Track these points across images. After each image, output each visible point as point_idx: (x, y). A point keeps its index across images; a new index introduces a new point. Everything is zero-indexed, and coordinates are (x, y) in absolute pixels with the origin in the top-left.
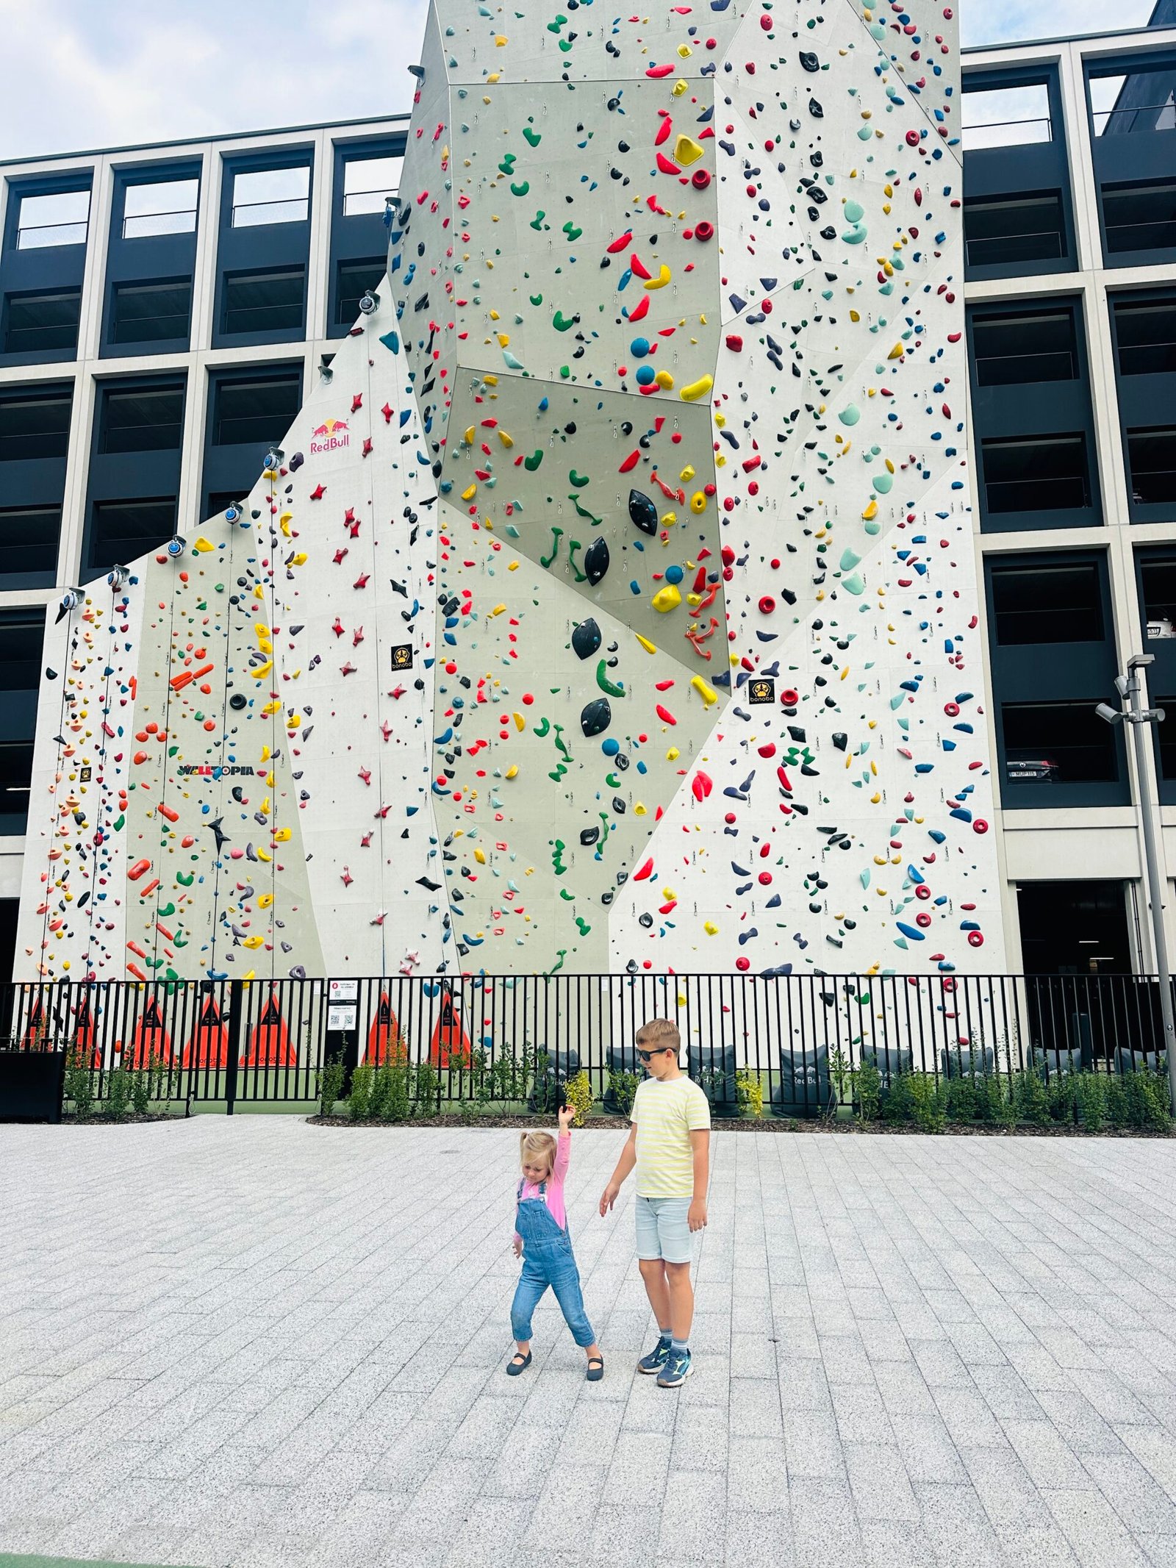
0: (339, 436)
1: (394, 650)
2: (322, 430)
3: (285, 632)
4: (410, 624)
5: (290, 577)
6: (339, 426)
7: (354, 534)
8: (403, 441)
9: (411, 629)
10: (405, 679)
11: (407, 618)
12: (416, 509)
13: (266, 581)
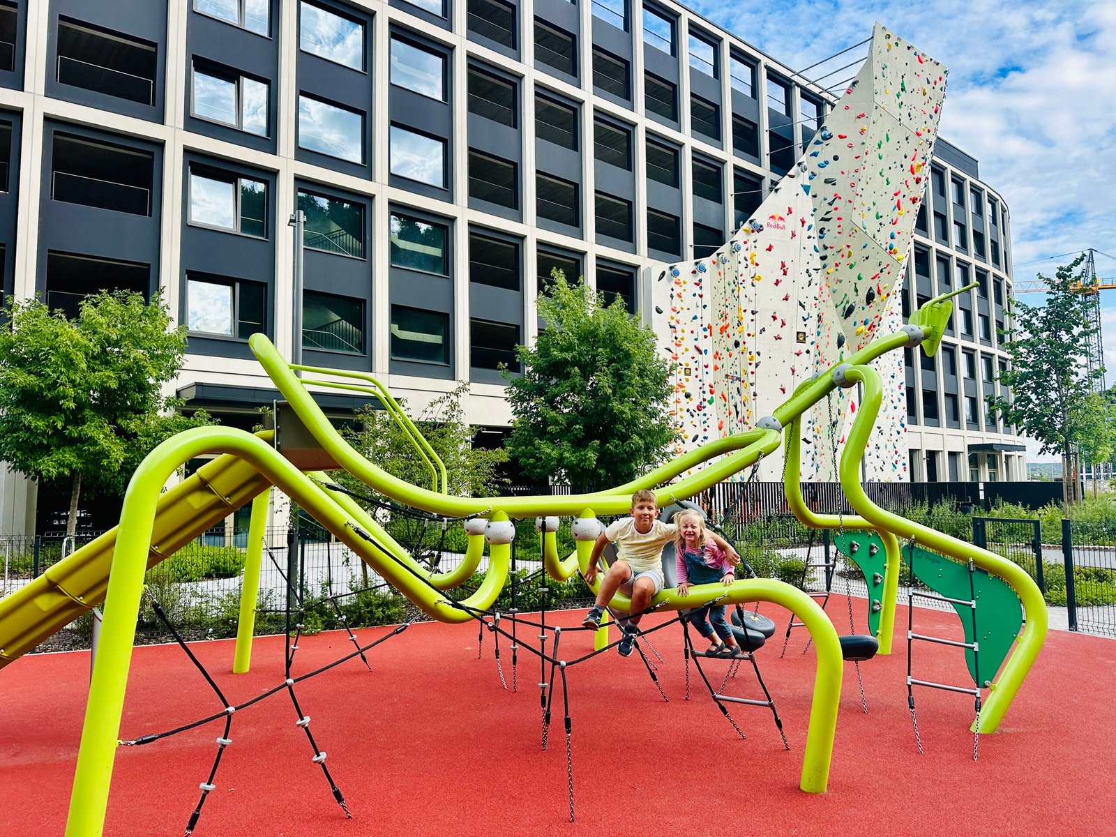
0: (781, 223)
1: (798, 333)
2: (773, 217)
3: (749, 312)
4: (805, 323)
5: (753, 285)
6: (781, 219)
7: (785, 273)
8: (808, 238)
9: (806, 325)
10: (803, 347)
11: (805, 320)
12: (811, 271)
13: (741, 284)
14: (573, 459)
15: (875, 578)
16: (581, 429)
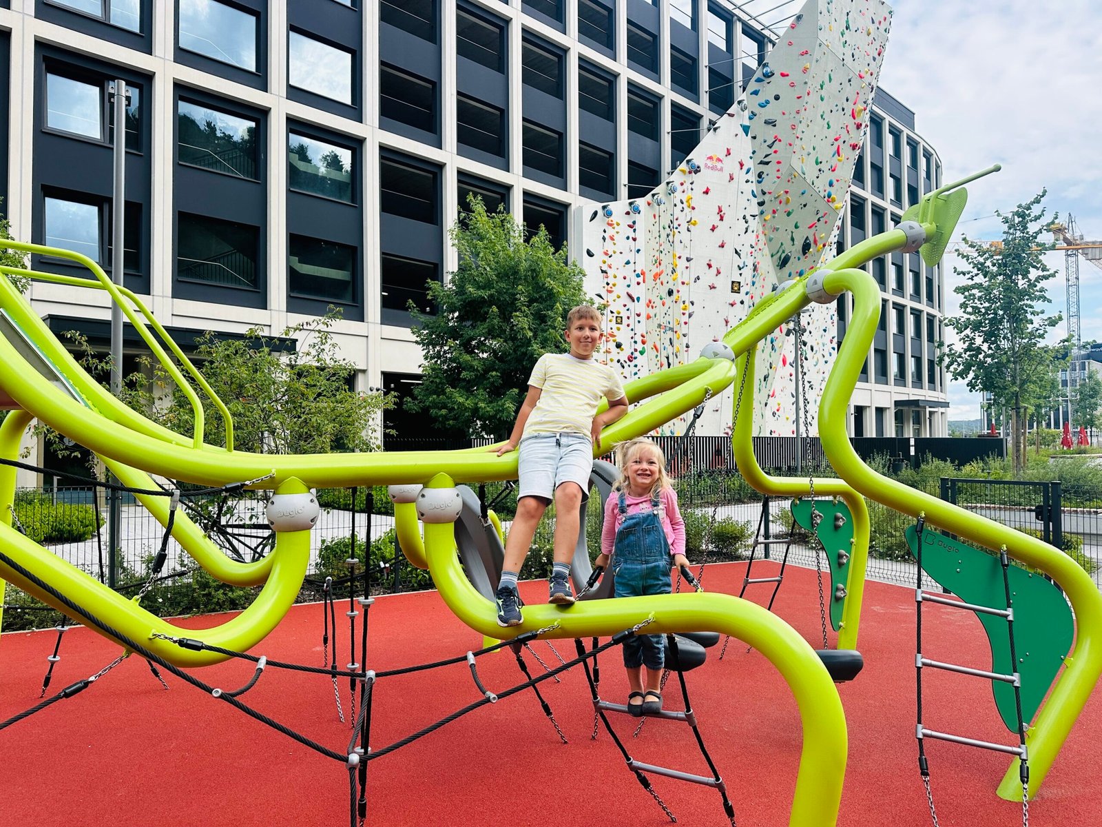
0: (719, 165)
1: (733, 282)
2: (710, 158)
3: (684, 259)
4: (740, 272)
5: (689, 230)
6: (719, 160)
7: (722, 219)
8: (746, 182)
9: (741, 274)
10: (737, 298)
11: (740, 269)
12: (748, 217)
13: (677, 228)
14: (488, 409)
15: (840, 556)
16: (498, 376)
